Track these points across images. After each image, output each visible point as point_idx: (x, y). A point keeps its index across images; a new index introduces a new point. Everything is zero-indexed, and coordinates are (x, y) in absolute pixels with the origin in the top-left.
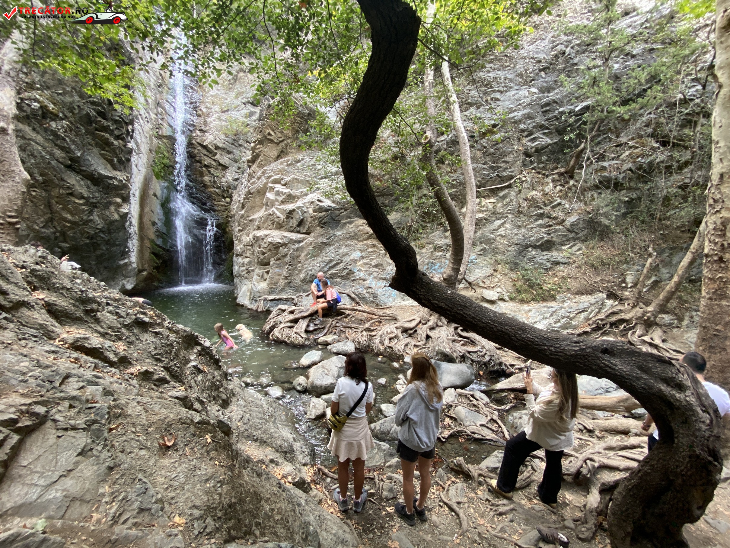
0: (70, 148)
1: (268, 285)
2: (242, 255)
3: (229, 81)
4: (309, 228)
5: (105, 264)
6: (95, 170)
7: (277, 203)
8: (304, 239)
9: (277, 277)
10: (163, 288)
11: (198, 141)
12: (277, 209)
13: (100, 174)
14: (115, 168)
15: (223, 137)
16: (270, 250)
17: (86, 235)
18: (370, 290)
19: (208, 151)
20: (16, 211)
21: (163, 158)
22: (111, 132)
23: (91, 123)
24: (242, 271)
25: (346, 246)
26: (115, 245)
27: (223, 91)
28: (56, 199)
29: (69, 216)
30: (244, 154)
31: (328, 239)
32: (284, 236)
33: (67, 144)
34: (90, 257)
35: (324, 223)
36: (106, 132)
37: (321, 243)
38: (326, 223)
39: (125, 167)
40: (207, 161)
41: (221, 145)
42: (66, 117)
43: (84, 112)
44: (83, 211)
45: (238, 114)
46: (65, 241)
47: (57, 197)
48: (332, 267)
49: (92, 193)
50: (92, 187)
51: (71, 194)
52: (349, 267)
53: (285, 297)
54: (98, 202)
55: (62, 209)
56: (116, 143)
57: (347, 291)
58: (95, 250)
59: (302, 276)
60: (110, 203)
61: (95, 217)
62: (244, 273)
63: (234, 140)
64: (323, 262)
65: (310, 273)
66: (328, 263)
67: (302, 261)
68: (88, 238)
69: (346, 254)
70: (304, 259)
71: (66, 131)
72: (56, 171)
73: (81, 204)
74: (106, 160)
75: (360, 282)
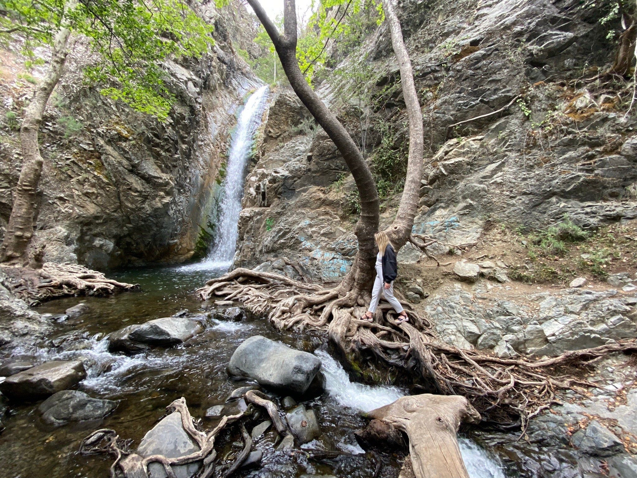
0: (131, 158)
4: (268, 199)
6: (146, 173)
7: (256, 183)
8: (264, 211)
9: (247, 250)
13: (149, 175)
14: (163, 171)
17: (140, 219)
18: (314, 261)
20: (29, 182)
22: (162, 147)
23: (150, 142)
25: (297, 214)
26: (163, 227)
28: (122, 193)
29: (129, 205)
31: (283, 209)
32: (253, 211)
33: (130, 155)
36: (158, 147)
37: (276, 213)
38: (281, 193)
39: (171, 171)
42: (134, 139)
43: (146, 135)
44: (137, 201)
46: (130, 223)
47: (123, 191)
48: (282, 236)
49: (145, 189)
50: (145, 184)
51: (130, 189)
52: (296, 236)
54: (148, 195)
55: (126, 200)
56: (164, 154)
57: (293, 262)
58: (149, 230)
60: (157, 196)
61: (146, 206)
64: (275, 232)
66: (278, 232)
67: (261, 233)
68: (142, 221)
69: (295, 222)
70: (263, 230)
71: (131, 148)
72: (122, 174)
73: (136, 196)
74: (158, 166)
75: (306, 252)
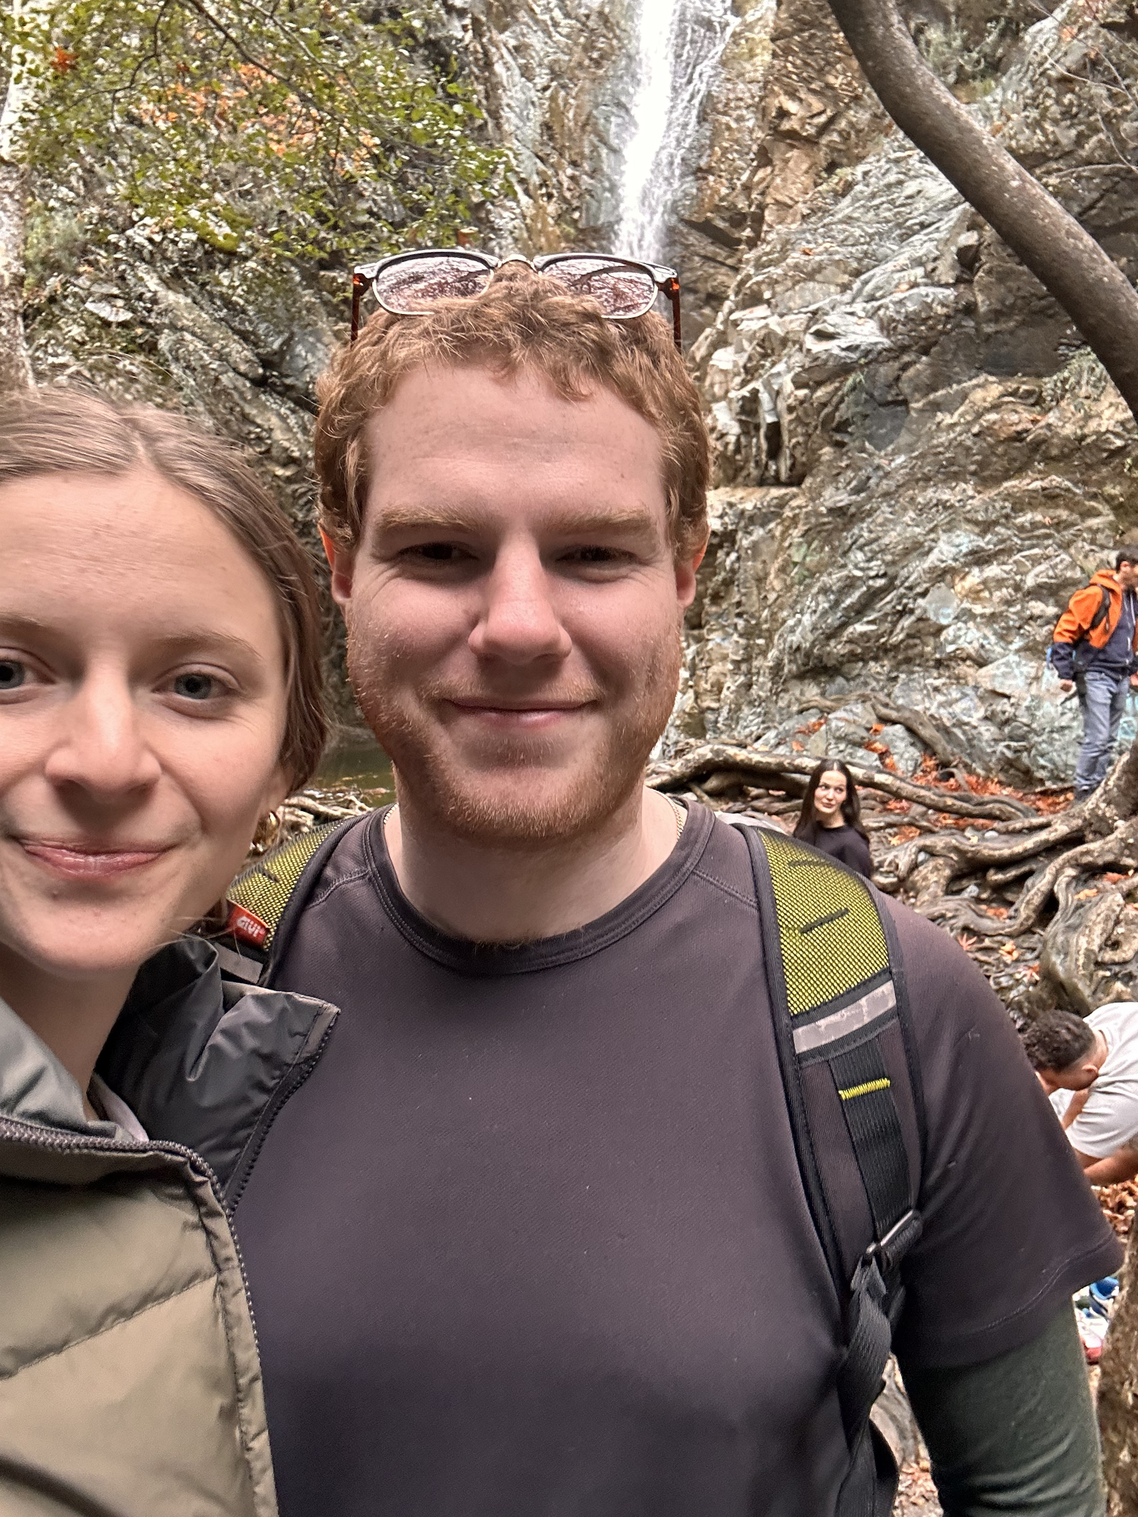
0: (257, 333)
1: (696, 697)
4: (792, 455)
6: (313, 381)
8: (781, 505)
9: (717, 666)
11: (686, 212)
25: (920, 510)
31: (857, 491)
33: (252, 321)
35: (842, 427)
37: (831, 511)
38: (849, 422)
48: (860, 611)
52: (919, 603)
59: (772, 655)
64: (826, 590)
66: (842, 594)
67: (771, 597)
69: (913, 547)
70: (778, 585)
71: (250, 290)
72: (232, 397)
75: (964, 669)
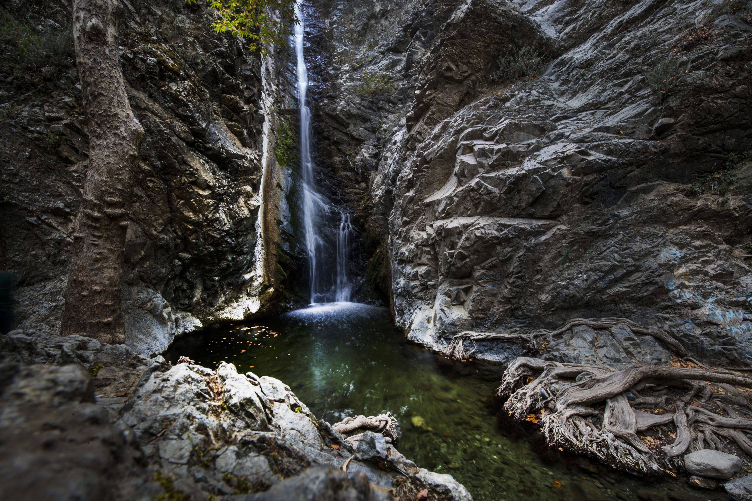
0: (193, 117)
1: (471, 312)
2: (413, 262)
3: (359, 32)
4: (559, 205)
5: (230, 280)
6: (223, 147)
7: (480, 170)
8: (548, 228)
9: (488, 299)
10: (291, 310)
11: (327, 110)
12: (484, 178)
13: (228, 152)
14: (244, 144)
15: (357, 100)
16: (476, 252)
17: (210, 241)
18: (713, 329)
19: (338, 122)
21: (286, 139)
22: (241, 94)
23: (217, 83)
24: (414, 287)
25: (644, 237)
26: (242, 253)
27: (351, 47)
28: (177, 193)
29: (191, 215)
30: (385, 120)
31: (601, 225)
32: (505, 226)
33: (191, 111)
34: (212, 271)
35: (592, 196)
36: (235, 93)
37: (586, 233)
38: (597, 193)
39: (255, 142)
40: (338, 136)
41: (355, 111)
42: (188, 77)
43: (210, 68)
44: (208, 206)
45: (376, 68)
46: (186, 250)
47: (178, 188)
48: (616, 281)
49: (218, 180)
50: (218, 171)
51: (195, 183)
52: (658, 279)
53: (507, 336)
54: (225, 193)
55: (184, 205)
56: (246, 107)
57: (654, 329)
58: (220, 261)
59: (544, 297)
60: (239, 194)
61: (221, 215)
62: (416, 290)
63: (372, 102)
64: (593, 270)
65: (566, 291)
66: (607, 273)
67: (545, 270)
68: (212, 244)
69: (647, 254)
70: (549, 265)
71: (188, 95)
72: (176, 150)
73: (206, 197)
74: (234, 132)
75: (684, 311)
